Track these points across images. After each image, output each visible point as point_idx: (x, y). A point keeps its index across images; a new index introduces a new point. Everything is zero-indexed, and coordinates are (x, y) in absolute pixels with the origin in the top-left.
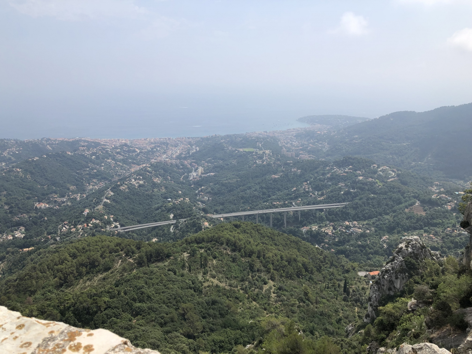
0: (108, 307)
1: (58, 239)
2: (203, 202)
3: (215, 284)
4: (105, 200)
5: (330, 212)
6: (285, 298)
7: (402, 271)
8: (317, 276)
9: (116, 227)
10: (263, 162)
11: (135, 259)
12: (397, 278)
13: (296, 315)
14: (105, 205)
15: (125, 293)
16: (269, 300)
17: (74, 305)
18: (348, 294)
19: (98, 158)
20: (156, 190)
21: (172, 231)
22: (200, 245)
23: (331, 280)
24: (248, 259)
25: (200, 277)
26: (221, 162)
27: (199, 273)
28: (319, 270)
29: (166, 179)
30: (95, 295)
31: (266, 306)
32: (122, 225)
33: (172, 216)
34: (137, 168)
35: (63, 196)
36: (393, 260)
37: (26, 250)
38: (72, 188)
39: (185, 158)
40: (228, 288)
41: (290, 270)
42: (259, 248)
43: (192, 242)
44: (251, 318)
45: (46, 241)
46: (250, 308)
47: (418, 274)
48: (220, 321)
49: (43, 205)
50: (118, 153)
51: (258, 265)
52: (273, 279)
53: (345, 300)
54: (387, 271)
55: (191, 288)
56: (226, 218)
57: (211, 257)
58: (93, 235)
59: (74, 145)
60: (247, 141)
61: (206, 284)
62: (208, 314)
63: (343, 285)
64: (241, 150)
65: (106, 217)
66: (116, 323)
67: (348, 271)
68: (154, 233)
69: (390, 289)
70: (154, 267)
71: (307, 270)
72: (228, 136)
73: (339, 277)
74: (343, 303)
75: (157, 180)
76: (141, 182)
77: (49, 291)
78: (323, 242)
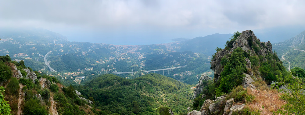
0: (111, 97)
1: (100, 73)
2: (142, 66)
3: (144, 95)
4: (114, 63)
5: (182, 69)
6: (168, 100)
7: (202, 85)
8: (178, 91)
9: (116, 72)
10: (161, 53)
11: (120, 83)
12: (201, 88)
13: (172, 106)
14: (114, 65)
15: (116, 94)
16: (163, 101)
17: (102, 94)
18: (188, 96)
19: (113, 50)
20: (128, 61)
21: (132, 75)
22: (140, 81)
23: (183, 92)
24: (155, 86)
25: (140, 92)
26: (148, 53)
27: (140, 90)
28: (179, 89)
29: (131, 58)
30: (108, 93)
31: (162, 103)
32: (118, 72)
33: (132, 70)
34: (123, 54)
35: (103, 60)
36: (199, 82)
37: (92, 74)
38: (106, 58)
39: (137, 52)
40: (149, 96)
41: (170, 89)
42: (159, 82)
43: (138, 80)
44: (156, 107)
45: (97, 73)
46: (156, 104)
47: (207, 85)
48: (145, 108)
49: (98, 62)
50: (118, 49)
51: (159, 88)
52: (164, 93)
53: (187, 98)
54: (198, 86)
55: (137, 96)
56: (149, 72)
57: (144, 85)
58: (110, 74)
59: (107, 46)
60: (156, 47)
61: (142, 95)
62: (142, 106)
63: (186, 93)
64: (154, 49)
65: (113, 68)
66: (113, 103)
67: (187, 88)
68: (126, 75)
69: (199, 92)
70: (125, 87)
71: (175, 89)
72: (150, 45)
73: (185, 91)
74: (187, 99)
75: (128, 58)
76: (124, 59)
77: (96, 88)
78: (180, 79)
